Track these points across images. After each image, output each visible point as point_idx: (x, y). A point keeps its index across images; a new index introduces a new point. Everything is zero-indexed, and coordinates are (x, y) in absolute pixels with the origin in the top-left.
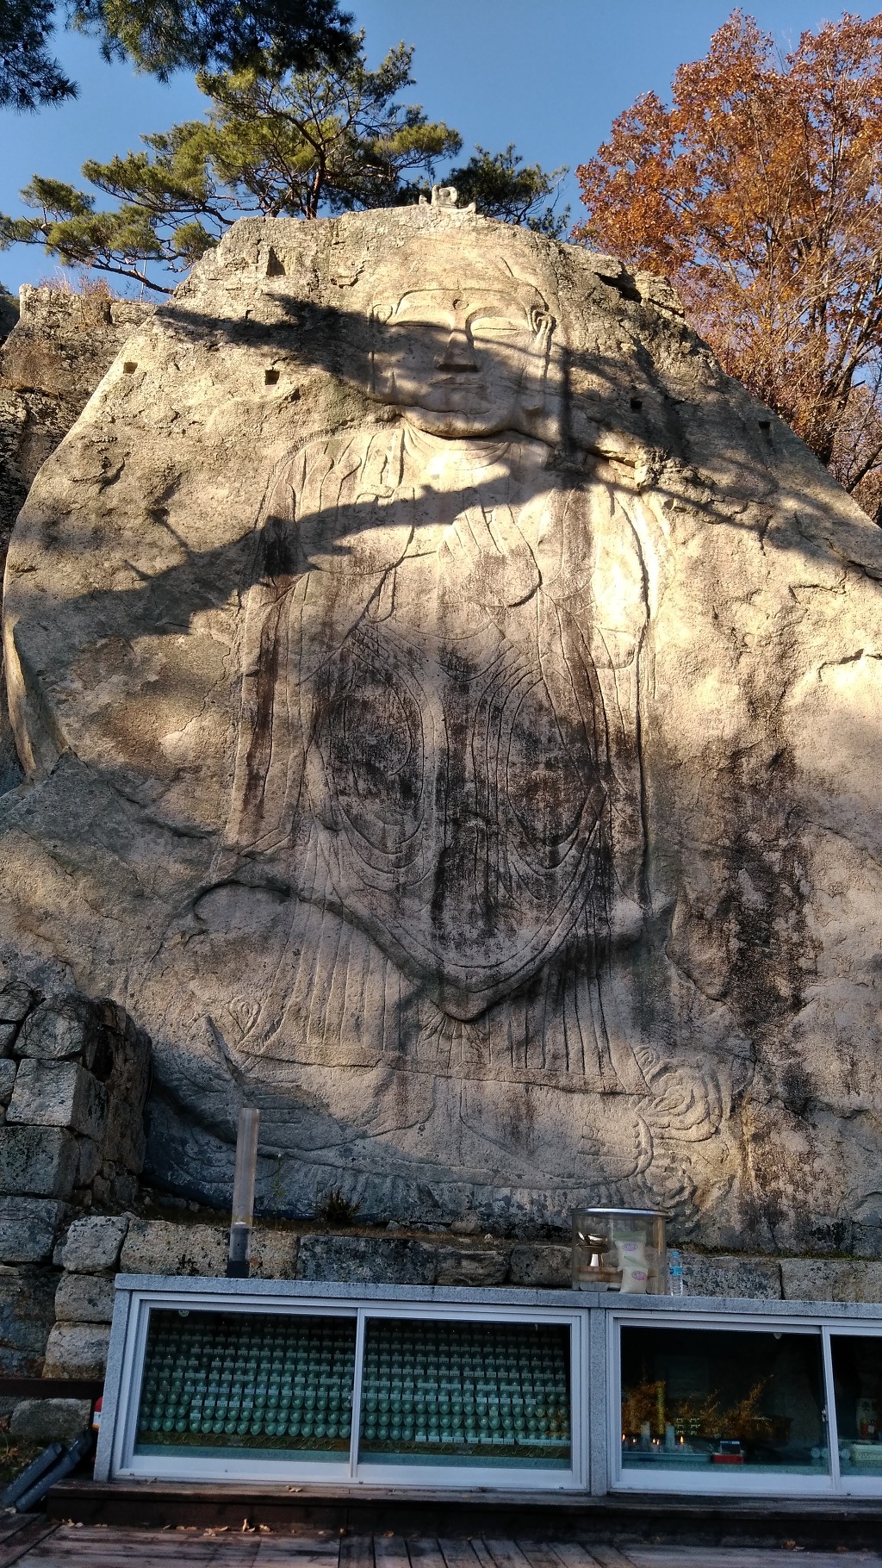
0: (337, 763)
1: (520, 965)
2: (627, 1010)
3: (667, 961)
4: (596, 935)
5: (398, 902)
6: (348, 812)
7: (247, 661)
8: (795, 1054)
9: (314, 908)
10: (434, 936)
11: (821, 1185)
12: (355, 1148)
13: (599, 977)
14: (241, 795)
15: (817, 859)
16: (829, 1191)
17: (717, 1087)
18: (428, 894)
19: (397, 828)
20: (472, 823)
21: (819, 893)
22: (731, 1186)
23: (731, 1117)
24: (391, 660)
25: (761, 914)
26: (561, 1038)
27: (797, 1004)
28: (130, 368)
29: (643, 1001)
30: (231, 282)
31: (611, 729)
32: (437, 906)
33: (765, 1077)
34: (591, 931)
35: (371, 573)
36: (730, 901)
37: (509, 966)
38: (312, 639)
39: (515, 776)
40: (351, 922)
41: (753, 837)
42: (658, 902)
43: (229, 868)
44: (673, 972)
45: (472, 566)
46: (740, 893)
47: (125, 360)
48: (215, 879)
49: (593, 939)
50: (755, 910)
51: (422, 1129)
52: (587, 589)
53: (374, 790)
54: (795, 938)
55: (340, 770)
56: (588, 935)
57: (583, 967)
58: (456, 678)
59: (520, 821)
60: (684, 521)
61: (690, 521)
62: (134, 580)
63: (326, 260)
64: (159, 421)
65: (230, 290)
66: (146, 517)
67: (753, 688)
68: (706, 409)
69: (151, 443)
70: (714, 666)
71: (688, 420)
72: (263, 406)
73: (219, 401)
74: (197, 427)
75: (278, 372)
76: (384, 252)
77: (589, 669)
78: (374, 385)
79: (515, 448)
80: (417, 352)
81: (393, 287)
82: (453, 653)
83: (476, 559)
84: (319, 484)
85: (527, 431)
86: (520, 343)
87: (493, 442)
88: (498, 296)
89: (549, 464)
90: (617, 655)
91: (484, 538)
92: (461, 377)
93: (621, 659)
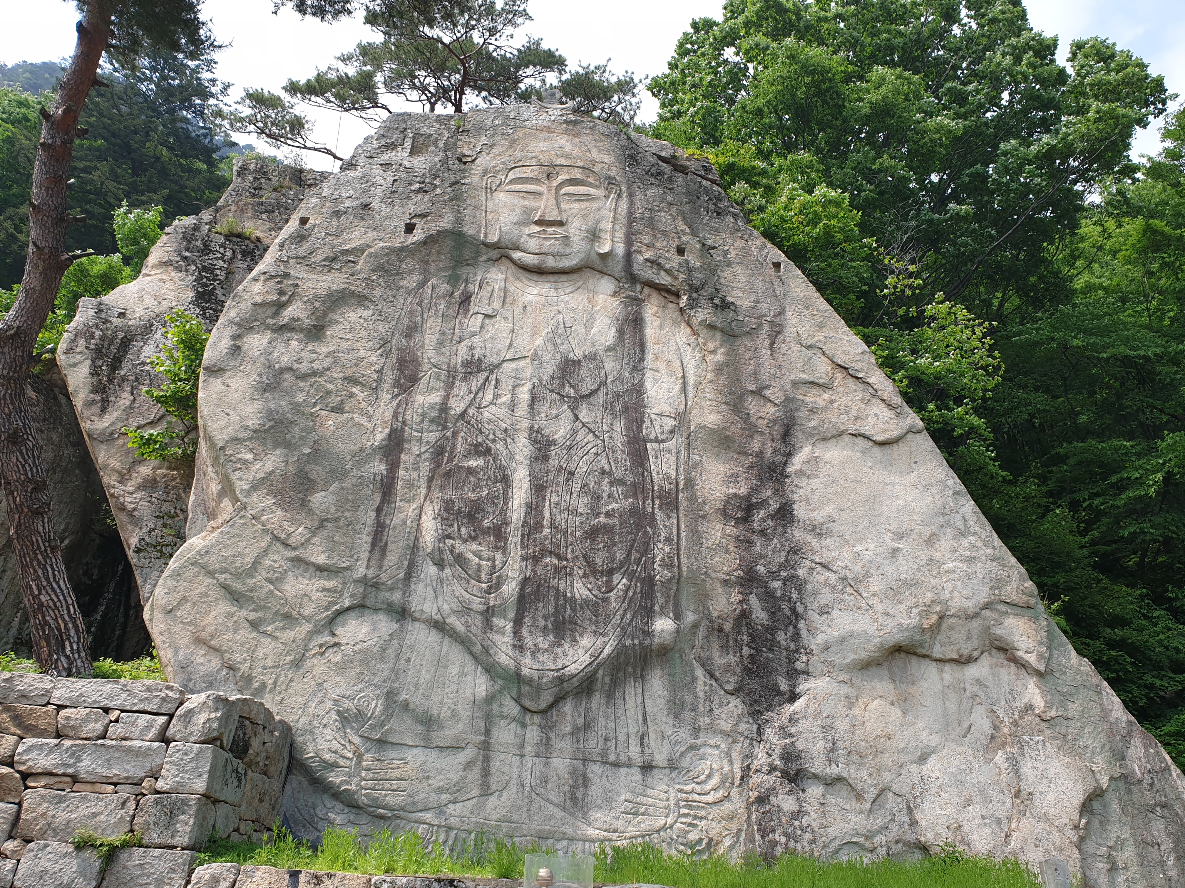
0: (445, 515)
1: (580, 668)
2: (663, 702)
3: (696, 664)
4: (641, 644)
5: (488, 620)
6: (452, 551)
7: (380, 437)
8: (790, 735)
9: (423, 626)
10: (514, 646)
11: (808, 836)
12: (448, 811)
13: (642, 677)
14: (369, 539)
15: (809, 587)
16: (812, 842)
17: (731, 762)
18: (511, 615)
19: (489, 563)
20: (548, 560)
21: (810, 612)
22: (738, 838)
23: (741, 784)
24: (491, 436)
25: (767, 628)
26: (611, 725)
27: (793, 697)
28: (304, 221)
29: (675, 695)
30: (385, 158)
31: (656, 488)
32: (518, 622)
33: (767, 753)
34: (636, 641)
35: (479, 371)
36: (744, 616)
37: (572, 669)
38: (432, 421)
39: (582, 523)
40: (451, 636)
41: (761, 569)
42: (690, 617)
43: (359, 595)
44: (700, 673)
45: (554, 367)
46: (751, 612)
47: (300, 215)
48: (347, 603)
49: (637, 648)
50: (762, 625)
51: (500, 796)
52: (641, 384)
53: (473, 534)
54: (792, 646)
55: (447, 519)
56: (634, 644)
57: (630, 669)
58: (540, 450)
59: (584, 557)
60: (714, 335)
61: (718, 335)
62: (297, 378)
63: (455, 144)
64: (323, 260)
65: (381, 165)
66: (309, 331)
67: (763, 458)
68: (734, 253)
69: (315, 277)
70: (733, 442)
71: (719, 261)
72: (402, 249)
73: (369, 246)
74: (351, 264)
75: (415, 224)
76: (497, 138)
77: (641, 443)
78: (486, 234)
79: (591, 281)
80: (518, 211)
81: (503, 163)
82: (538, 431)
83: (558, 362)
84: (442, 306)
85: (599, 268)
86: (595, 205)
87: (575, 276)
88: (580, 170)
89: (615, 292)
90: (662, 433)
91: (565, 346)
92: (550, 230)
93: (665, 436)
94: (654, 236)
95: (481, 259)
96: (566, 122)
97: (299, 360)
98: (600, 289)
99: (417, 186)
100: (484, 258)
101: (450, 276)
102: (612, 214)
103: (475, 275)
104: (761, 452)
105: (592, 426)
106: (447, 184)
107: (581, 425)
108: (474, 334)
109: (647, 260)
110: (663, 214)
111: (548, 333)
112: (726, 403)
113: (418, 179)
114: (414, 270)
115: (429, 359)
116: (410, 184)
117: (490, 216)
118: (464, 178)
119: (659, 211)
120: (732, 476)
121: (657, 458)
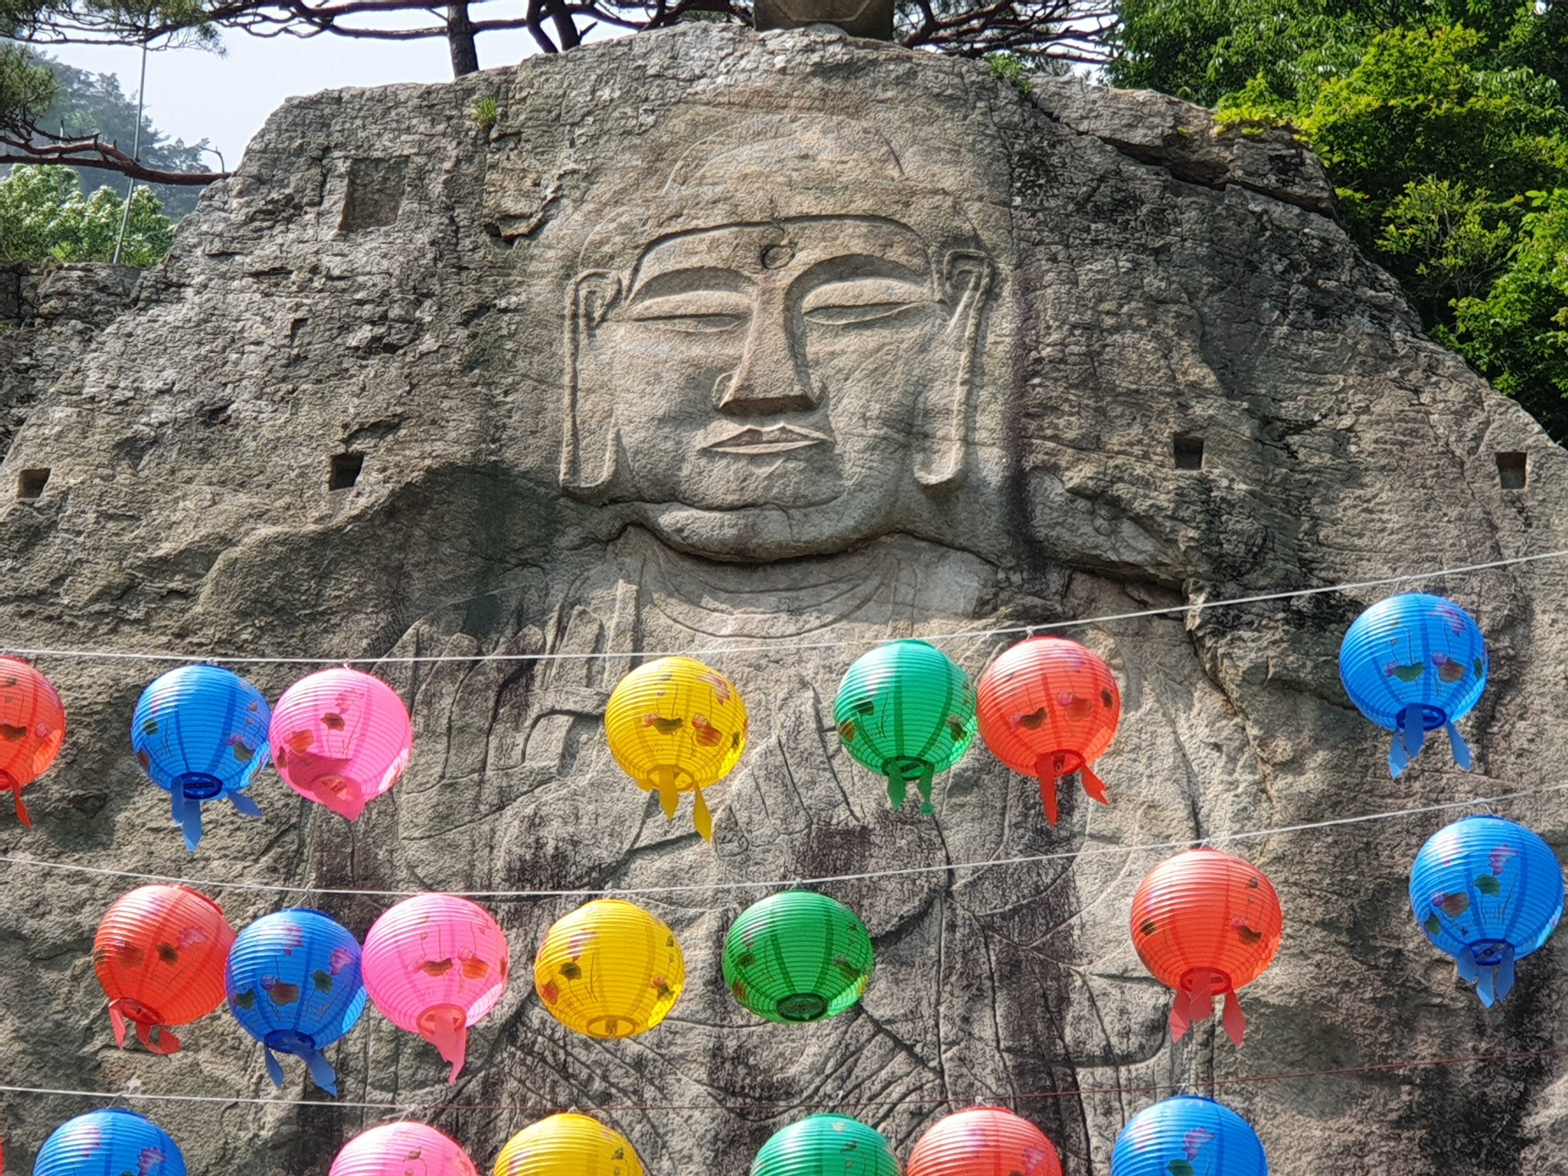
24: (598, 1085)
28: (33, 482)
30: (267, 251)
47: (21, 462)
60: (1295, 711)
61: (1309, 709)
62: (35, 960)
63: (479, 180)
64: (94, 600)
65: (257, 275)
66: (64, 817)
67: (1444, 1089)
68: (1368, 438)
69: (74, 652)
70: (1349, 1043)
71: (1317, 470)
72: (322, 540)
73: (226, 541)
74: (176, 603)
75: (359, 457)
76: (609, 147)
77: (1059, 1071)
78: (574, 464)
79: (905, 575)
80: (672, 378)
81: (625, 229)
82: (740, 1057)
83: (799, 838)
84: (447, 701)
85: (932, 532)
86: (912, 333)
87: (856, 564)
88: (864, 227)
89: (982, 603)
90: (1126, 1033)
91: (820, 791)
92: (771, 428)
93: (1134, 1042)
94: (1101, 412)
95: (563, 542)
96: (823, 70)
97: (38, 909)
98: (935, 596)
99: (364, 333)
100: (571, 536)
101: (468, 605)
102: (964, 358)
103: (546, 591)
104: (1441, 1070)
105: (903, 1029)
106: (454, 316)
107: (869, 1028)
108: (544, 779)
109: (1077, 492)
110: (1129, 337)
111: (768, 753)
112: (1327, 925)
113: (367, 310)
114: (361, 599)
115: (411, 867)
116: (345, 329)
117: (585, 405)
118: (507, 288)
119: (1116, 329)
120: (1346, 1150)
121: (1108, 1112)
